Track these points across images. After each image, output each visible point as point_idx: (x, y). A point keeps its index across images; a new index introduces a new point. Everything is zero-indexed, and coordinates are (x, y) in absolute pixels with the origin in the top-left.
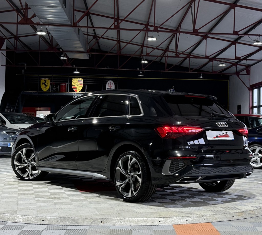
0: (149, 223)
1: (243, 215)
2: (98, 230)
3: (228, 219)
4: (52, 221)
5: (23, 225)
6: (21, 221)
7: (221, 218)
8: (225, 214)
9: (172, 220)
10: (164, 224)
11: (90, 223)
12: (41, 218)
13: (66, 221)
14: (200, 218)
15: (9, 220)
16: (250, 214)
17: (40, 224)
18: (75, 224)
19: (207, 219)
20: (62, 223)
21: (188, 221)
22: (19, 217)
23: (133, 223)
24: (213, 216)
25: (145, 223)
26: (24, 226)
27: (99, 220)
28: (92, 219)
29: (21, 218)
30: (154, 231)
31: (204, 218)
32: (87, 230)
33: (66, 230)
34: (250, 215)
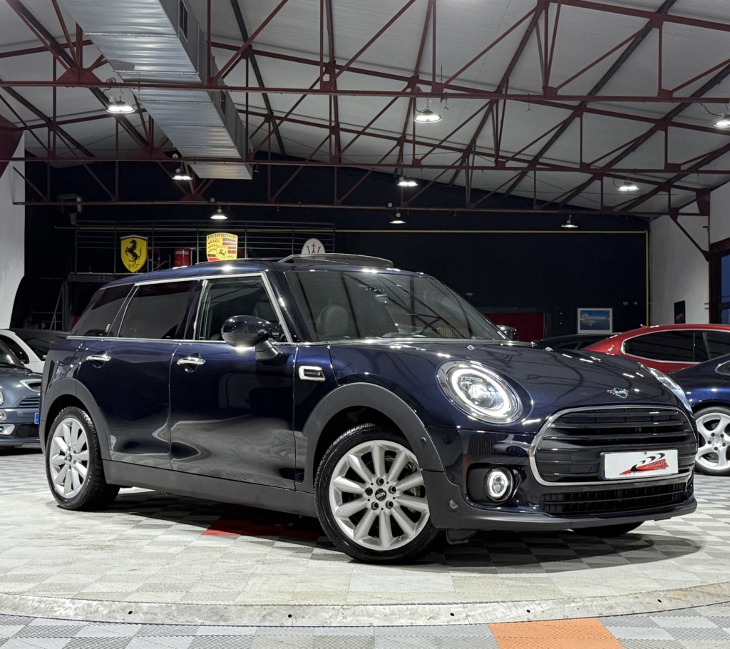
0: (424, 618)
1: (689, 598)
2: (281, 638)
3: (646, 608)
4: (156, 614)
5: (76, 624)
6: (71, 613)
7: (627, 605)
8: (638, 595)
9: (485, 610)
10: (462, 622)
11: (258, 619)
12: (126, 607)
13: (192, 614)
14: (566, 606)
15: (37, 612)
16: (709, 594)
17: (122, 621)
18: (217, 621)
19: (584, 606)
20: (184, 620)
21: (532, 614)
22: (64, 603)
23: (379, 618)
24: (602, 600)
25: (411, 619)
26: (79, 629)
27: (284, 612)
28: (265, 609)
29: (71, 605)
30: (436, 638)
31: (579, 604)
32: (252, 637)
33: (192, 638)
34: (708, 598)
